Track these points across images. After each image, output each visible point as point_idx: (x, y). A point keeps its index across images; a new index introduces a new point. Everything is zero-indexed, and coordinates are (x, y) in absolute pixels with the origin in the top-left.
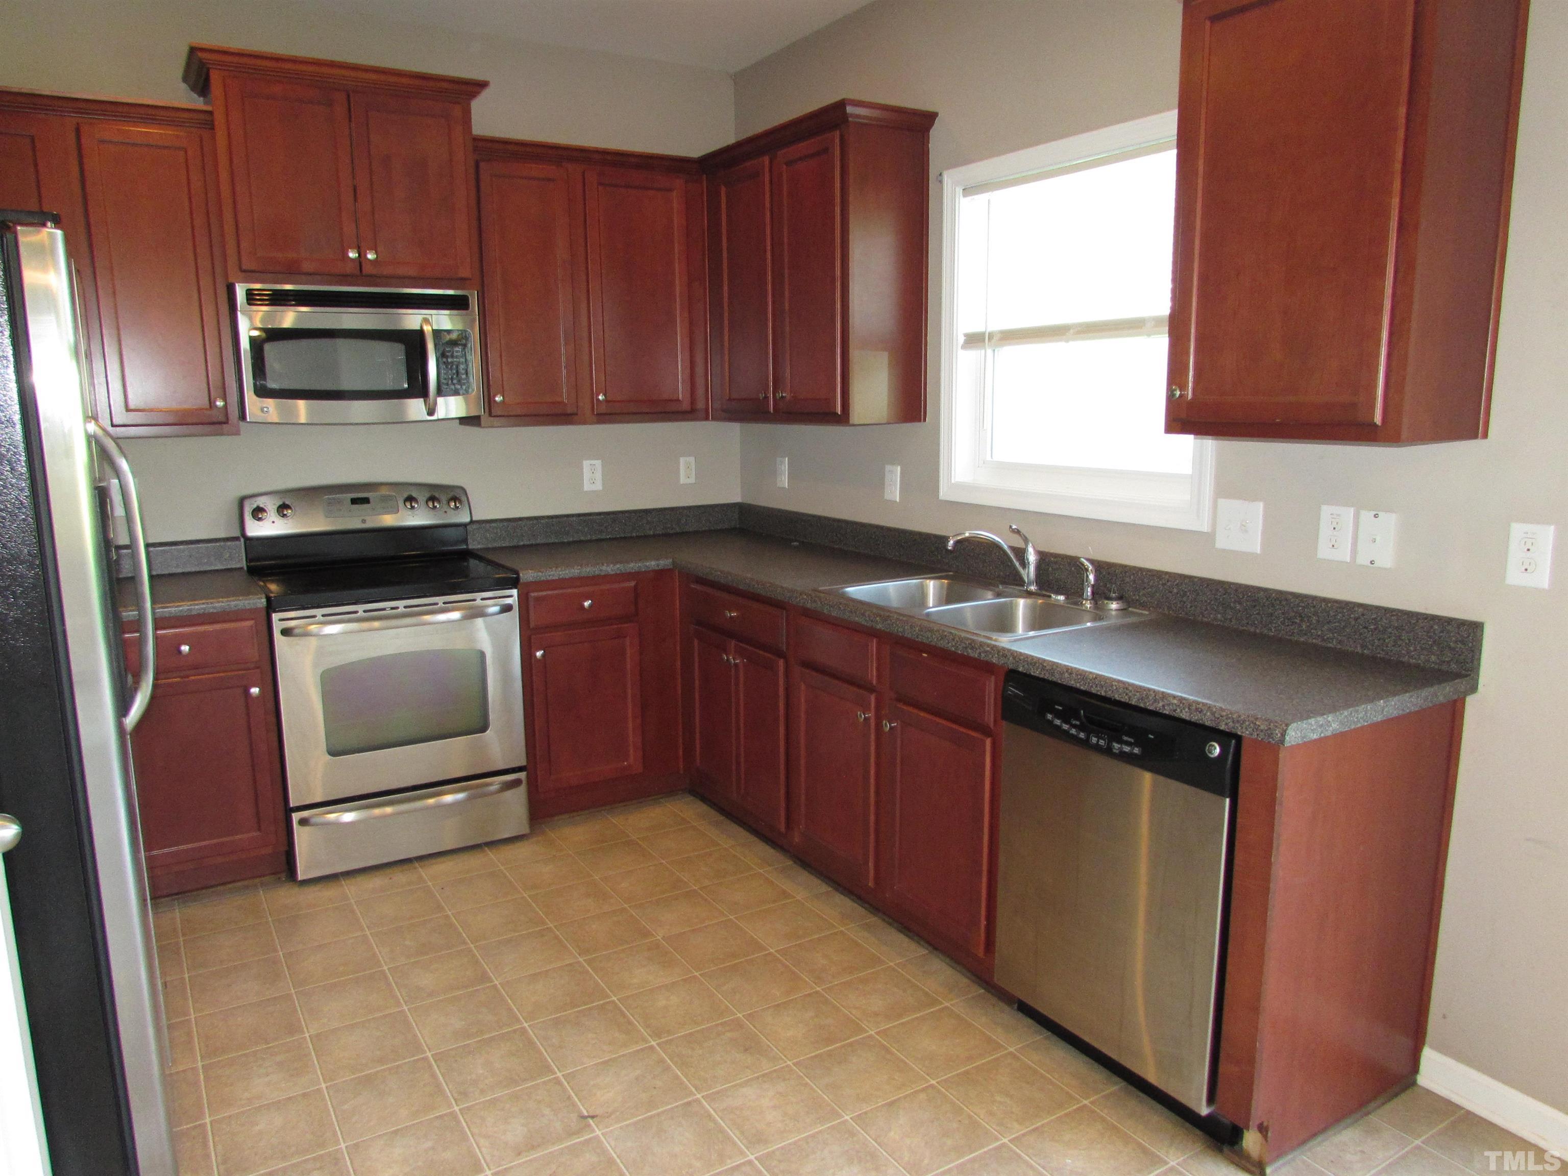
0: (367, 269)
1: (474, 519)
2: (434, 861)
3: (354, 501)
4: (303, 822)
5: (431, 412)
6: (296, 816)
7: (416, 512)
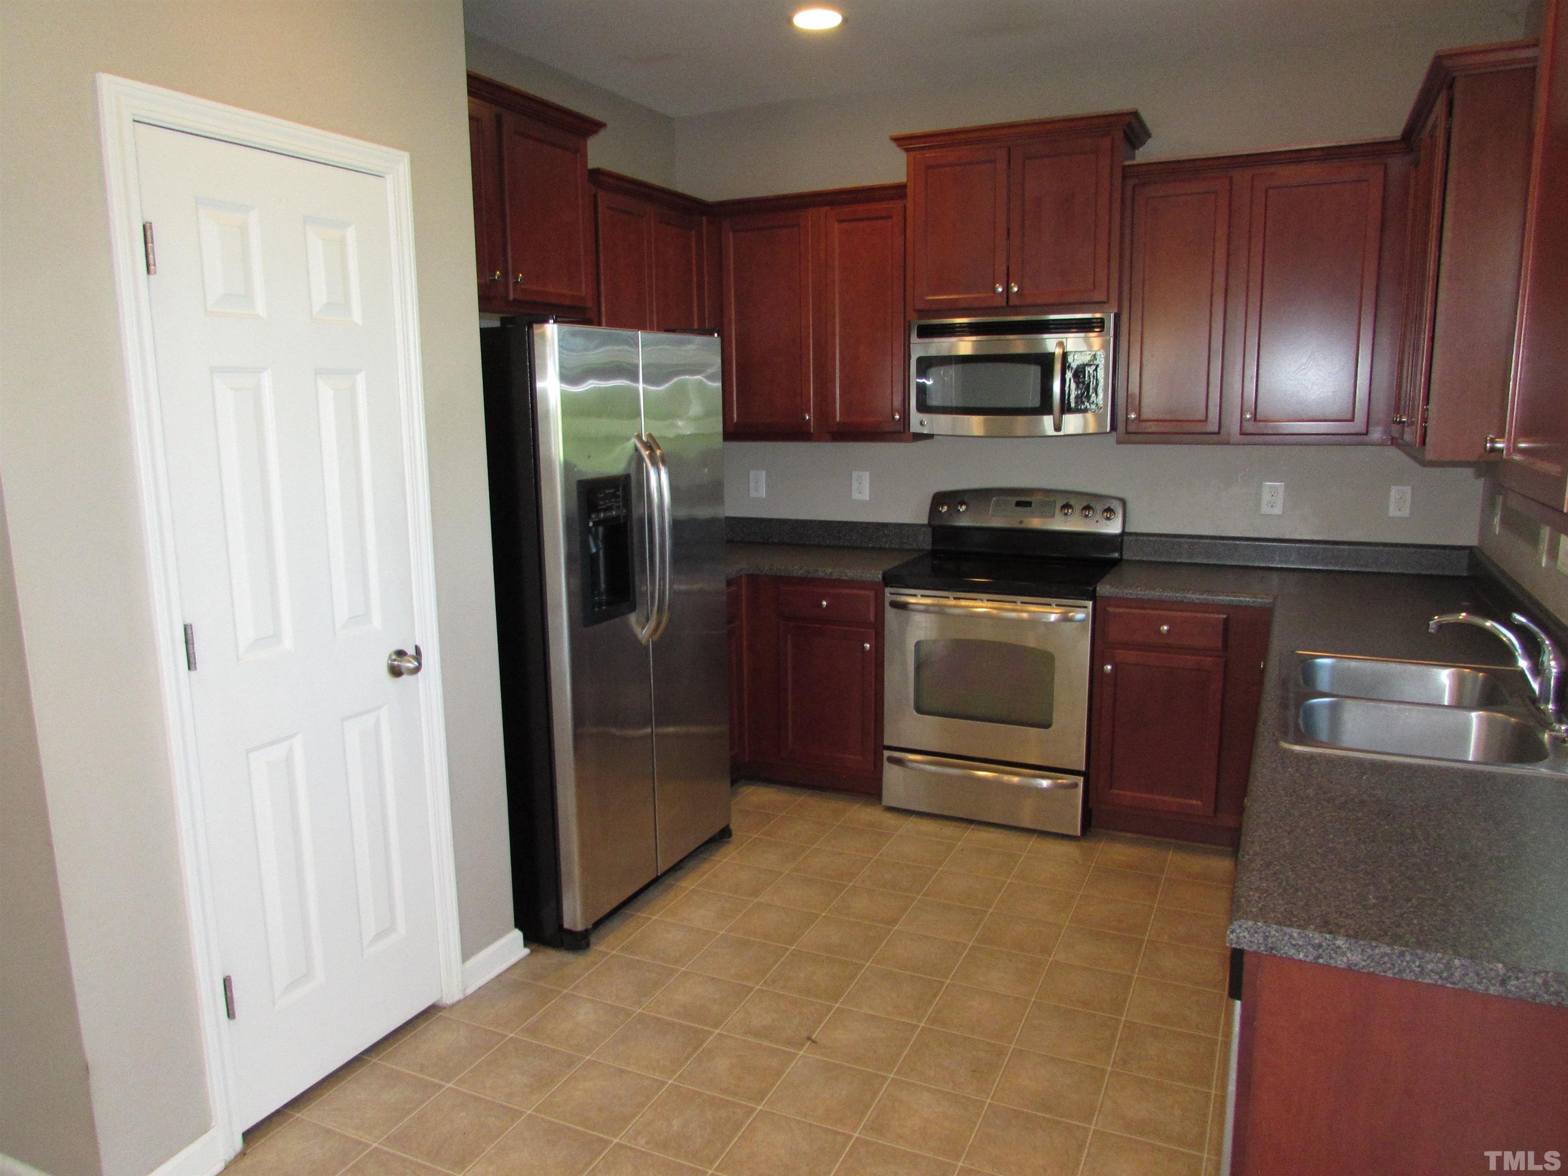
0: (1014, 301)
1: (1127, 530)
2: (986, 828)
3: (1018, 504)
4: (892, 760)
5: (1058, 428)
6: (887, 753)
7: (1069, 518)
